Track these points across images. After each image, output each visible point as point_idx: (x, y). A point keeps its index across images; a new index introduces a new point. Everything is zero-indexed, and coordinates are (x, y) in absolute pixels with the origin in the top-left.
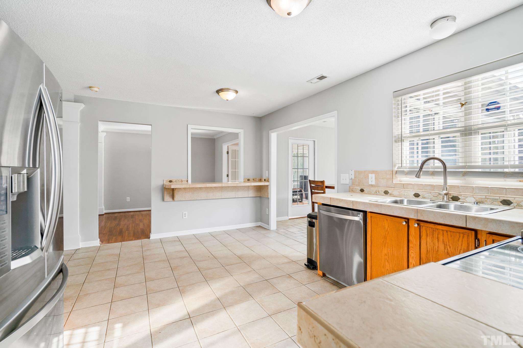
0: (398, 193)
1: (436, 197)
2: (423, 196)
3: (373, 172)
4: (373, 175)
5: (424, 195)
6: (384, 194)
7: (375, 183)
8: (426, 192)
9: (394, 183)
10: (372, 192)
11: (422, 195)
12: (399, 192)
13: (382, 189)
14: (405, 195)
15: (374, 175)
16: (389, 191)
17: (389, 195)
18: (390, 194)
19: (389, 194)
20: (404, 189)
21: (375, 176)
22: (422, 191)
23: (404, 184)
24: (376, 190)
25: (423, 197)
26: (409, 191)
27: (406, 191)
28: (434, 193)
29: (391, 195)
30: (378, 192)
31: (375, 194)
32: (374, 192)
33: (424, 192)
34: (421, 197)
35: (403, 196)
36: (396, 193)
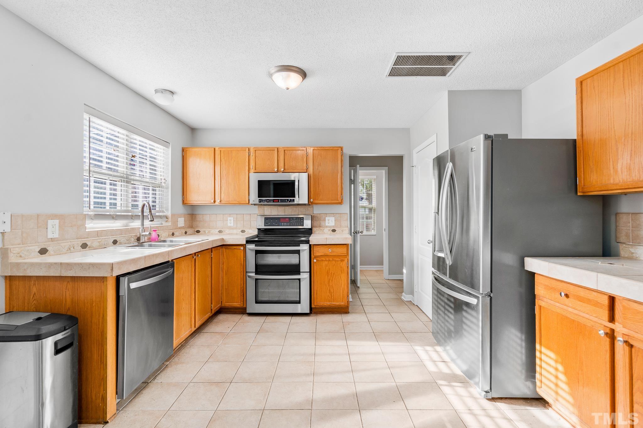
0: (98, 244)
3: (54, 217)
4: (57, 222)
5: (121, 241)
6: (82, 250)
7: (59, 235)
8: (122, 237)
9: (88, 231)
10: (63, 250)
11: (119, 241)
12: (99, 242)
13: (79, 242)
14: (105, 244)
15: (58, 220)
16: (88, 243)
17: (88, 249)
19: (88, 247)
20: (99, 237)
21: (60, 223)
22: (120, 237)
24: (70, 246)
26: (108, 239)
27: (104, 239)
28: (127, 237)
29: (90, 249)
30: (72, 249)
31: (68, 252)
32: (66, 249)
33: (120, 238)
34: (118, 243)
35: (103, 245)
36: (95, 244)
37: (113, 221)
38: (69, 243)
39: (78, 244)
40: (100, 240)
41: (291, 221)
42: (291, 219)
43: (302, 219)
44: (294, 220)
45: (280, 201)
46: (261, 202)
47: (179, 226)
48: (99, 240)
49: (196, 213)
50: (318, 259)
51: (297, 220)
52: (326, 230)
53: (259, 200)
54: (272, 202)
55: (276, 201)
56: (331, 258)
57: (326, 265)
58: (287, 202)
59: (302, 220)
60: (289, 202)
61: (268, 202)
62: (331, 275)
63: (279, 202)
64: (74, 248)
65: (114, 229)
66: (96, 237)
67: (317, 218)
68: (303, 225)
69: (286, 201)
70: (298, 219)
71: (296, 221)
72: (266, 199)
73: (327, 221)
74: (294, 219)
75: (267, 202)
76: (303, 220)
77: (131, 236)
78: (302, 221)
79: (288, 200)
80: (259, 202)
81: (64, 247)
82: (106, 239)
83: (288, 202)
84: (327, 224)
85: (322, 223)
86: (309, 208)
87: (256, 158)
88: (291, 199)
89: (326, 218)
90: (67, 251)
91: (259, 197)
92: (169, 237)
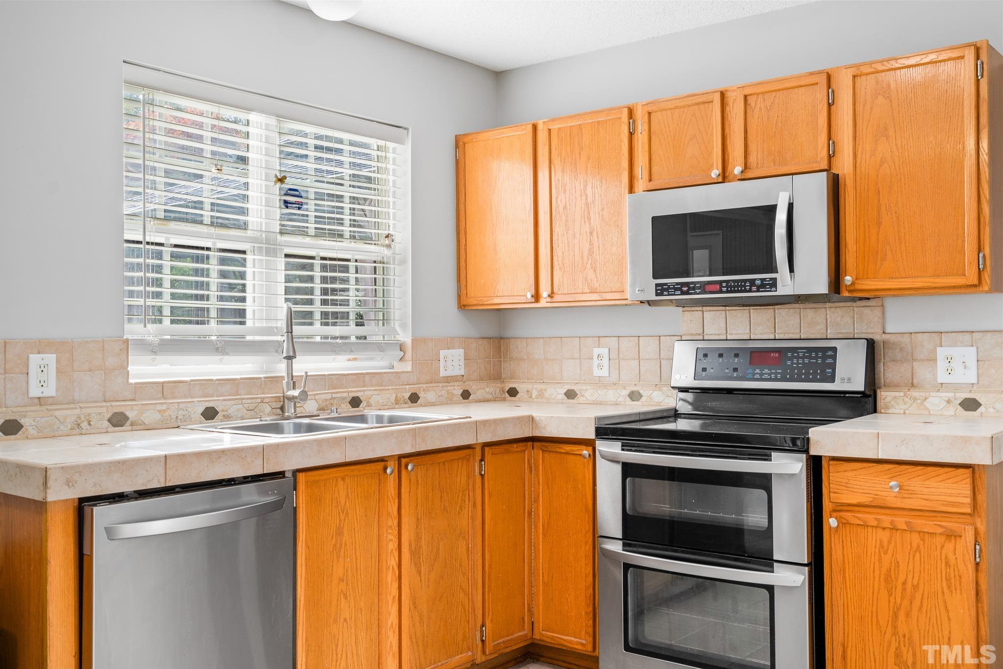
0: (158, 416)
1: (253, 410)
2: (224, 413)
3: (46, 346)
4: (52, 359)
5: (227, 411)
6: (112, 429)
7: (57, 390)
8: (232, 402)
9: (132, 384)
10: (62, 427)
11: (223, 411)
12: (160, 411)
13: (104, 410)
14: (179, 418)
15: (56, 356)
16: (129, 414)
17: (130, 428)
18: (132, 425)
19: (129, 422)
20: (165, 399)
21: (57, 362)
22: (224, 400)
23: (163, 383)
24: (79, 417)
25: (224, 416)
26: (189, 405)
27: (180, 404)
28: (249, 401)
29: (134, 428)
30: (85, 425)
31: (74, 432)
32: (69, 426)
33: (229, 403)
34: (219, 416)
35: (173, 421)
36: (151, 416)
37: (217, 358)
38: (78, 411)
39: (100, 414)
40: (164, 407)
41: (789, 363)
42: (789, 354)
43: (830, 353)
44: (798, 358)
45: (724, 289)
46: (661, 294)
47: (442, 373)
48: (159, 407)
49: (510, 333)
50: (848, 516)
51: (810, 357)
52: (936, 402)
53: (657, 285)
54: (698, 291)
55: (708, 288)
56: (903, 520)
57: (882, 546)
58: (750, 291)
59: (830, 357)
60: (758, 291)
61: (687, 293)
62: (904, 590)
63: (721, 292)
64: (90, 424)
65: (212, 380)
66: (159, 399)
67: (902, 349)
68: (832, 379)
69: (745, 286)
70: (813, 355)
71: (806, 361)
72: (677, 284)
73: (941, 364)
74: (801, 355)
75: (683, 293)
76: (834, 357)
77: (261, 398)
78: (830, 361)
79: (752, 282)
80: (657, 295)
81: (62, 421)
82: (182, 406)
83: (754, 288)
84: (942, 377)
85: (922, 372)
86: (867, 311)
87: (653, 138)
88: (763, 280)
89: (938, 349)
90: (71, 429)
91: (655, 277)
92: (397, 406)
